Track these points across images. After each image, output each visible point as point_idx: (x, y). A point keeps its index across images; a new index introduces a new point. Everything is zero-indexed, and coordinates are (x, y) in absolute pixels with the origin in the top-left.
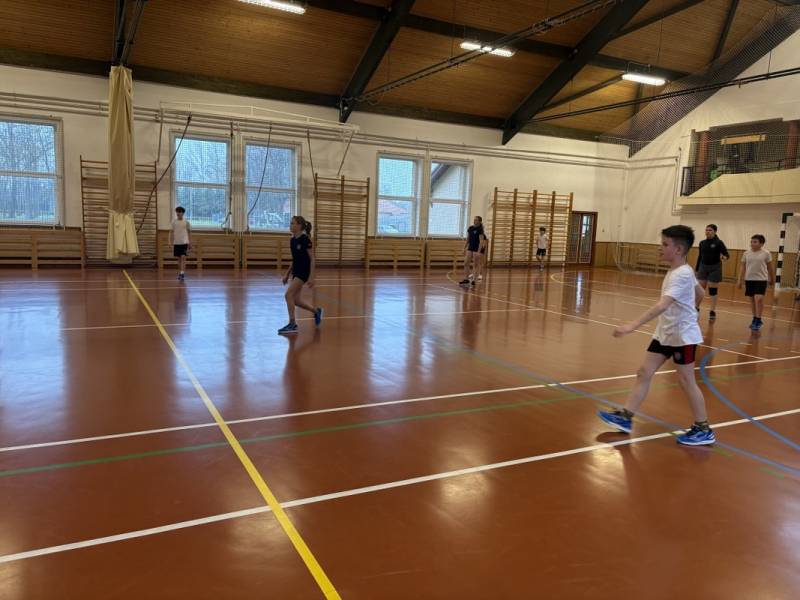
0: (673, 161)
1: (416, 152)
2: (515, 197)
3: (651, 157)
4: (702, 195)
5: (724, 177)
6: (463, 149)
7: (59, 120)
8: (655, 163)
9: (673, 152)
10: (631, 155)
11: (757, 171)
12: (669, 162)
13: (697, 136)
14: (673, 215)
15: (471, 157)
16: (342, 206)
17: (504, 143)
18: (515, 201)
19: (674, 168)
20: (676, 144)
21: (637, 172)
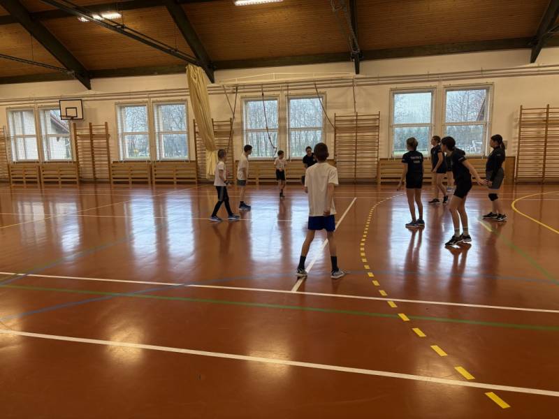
1: (428, 84)
2: (547, 113)
6: (481, 73)
7: (186, 100)
15: (490, 80)
16: (356, 136)
17: (533, 60)
18: (547, 117)
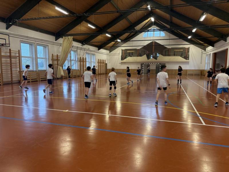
0: (118, 54)
3: (114, 53)
4: (125, 60)
5: (129, 57)
7: (48, 46)
8: (115, 54)
9: (118, 53)
10: (110, 52)
11: (134, 56)
12: (117, 54)
13: (122, 50)
14: (119, 63)
19: (118, 56)
20: (118, 52)
21: (111, 56)
